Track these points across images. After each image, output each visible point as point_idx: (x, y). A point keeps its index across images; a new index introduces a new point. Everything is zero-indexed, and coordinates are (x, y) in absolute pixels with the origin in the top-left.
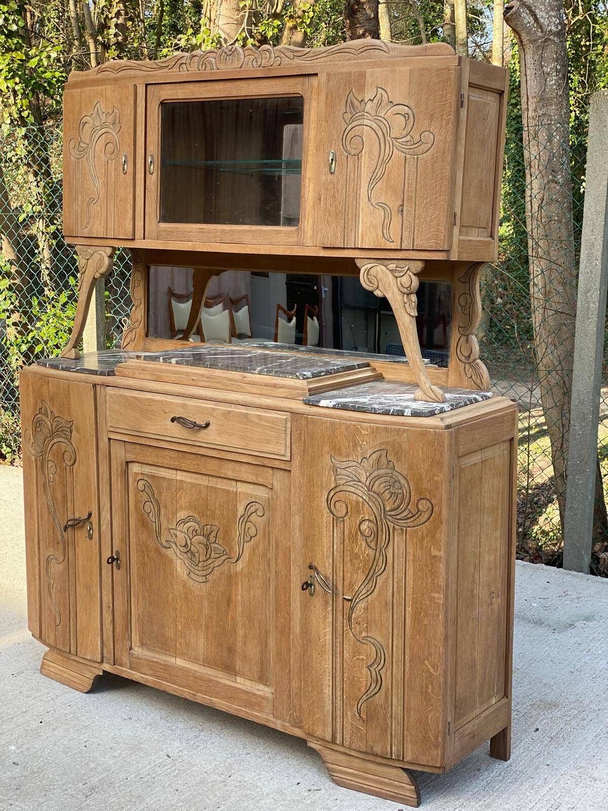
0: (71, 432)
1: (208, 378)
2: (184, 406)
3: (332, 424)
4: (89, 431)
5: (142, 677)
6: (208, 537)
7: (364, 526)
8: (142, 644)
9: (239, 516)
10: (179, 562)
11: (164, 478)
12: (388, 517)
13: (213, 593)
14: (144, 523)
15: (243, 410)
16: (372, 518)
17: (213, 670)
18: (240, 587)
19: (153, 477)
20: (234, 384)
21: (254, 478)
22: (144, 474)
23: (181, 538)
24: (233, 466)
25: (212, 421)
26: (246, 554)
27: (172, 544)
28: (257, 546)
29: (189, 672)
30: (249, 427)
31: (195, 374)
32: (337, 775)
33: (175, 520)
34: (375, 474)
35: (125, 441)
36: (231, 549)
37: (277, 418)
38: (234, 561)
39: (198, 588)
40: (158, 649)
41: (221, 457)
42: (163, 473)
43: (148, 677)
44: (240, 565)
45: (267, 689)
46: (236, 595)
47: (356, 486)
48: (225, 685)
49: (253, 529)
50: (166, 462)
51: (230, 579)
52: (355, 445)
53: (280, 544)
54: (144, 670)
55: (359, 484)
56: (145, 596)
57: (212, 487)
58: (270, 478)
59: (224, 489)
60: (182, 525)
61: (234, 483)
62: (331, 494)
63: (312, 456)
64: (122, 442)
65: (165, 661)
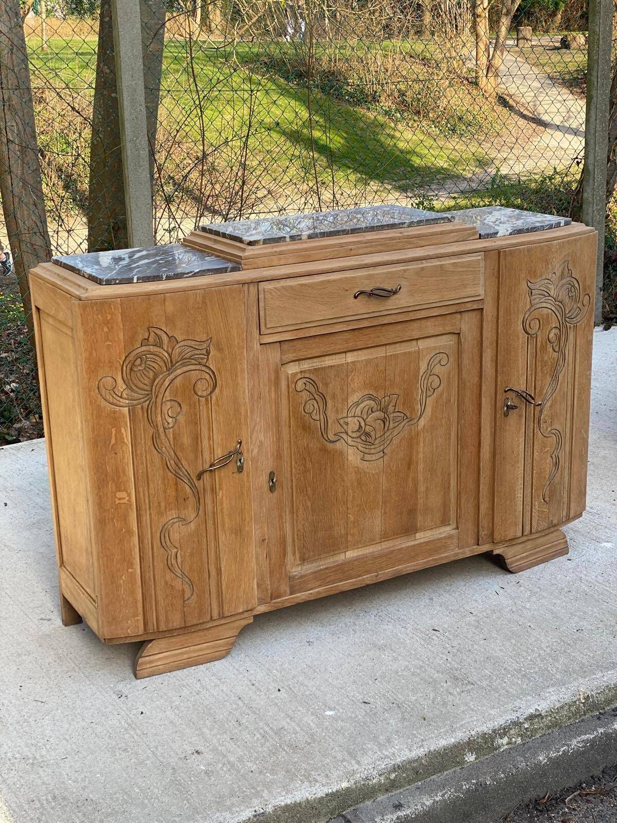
0: (208, 353)
1: (366, 243)
2: (369, 277)
3: (529, 250)
4: (236, 344)
5: (311, 594)
6: (384, 410)
7: (551, 335)
8: (303, 560)
9: (421, 374)
10: (351, 451)
11: (331, 366)
12: (567, 319)
13: (391, 465)
14: (306, 427)
15: (436, 263)
16: (558, 325)
17: (390, 541)
18: (422, 445)
19: (316, 370)
20: (399, 242)
21: (441, 329)
22: (305, 372)
23: (353, 423)
24: (419, 325)
25: (404, 283)
26: (429, 410)
27: (341, 435)
28: (441, 395)
29: (367, 557)
30: (444, 278)
31: (350, 242)
32: (514, 565)
33: (346, 407)
34: (560, 284)
35: (280, 342)
36: (413, 410)
37: (473, 261)
38: (416, 421)
39: (374, 465)
40: (324, 555)
41: (407, 319)
42: (328, 362)
43: (317, 590)
44: (422, 422)
45: (448, 528)
46: (418, 453)
47: (546, 301)
48: (408, 547)
49: (437, 380)
50: (339, 348)
51: (411, 442)
52: (547, 264)
53: (468, 384)
54: (309, 586)
55: (550, 298)
56: (308, 507)
57: (391, 355)
58: (458, 323)
59: (405, 353)
60: (354, 409)
61: (414, 343)
62: (527, 316)
63: (509, 287)
64: (276, 344)
65: (334, 562)
